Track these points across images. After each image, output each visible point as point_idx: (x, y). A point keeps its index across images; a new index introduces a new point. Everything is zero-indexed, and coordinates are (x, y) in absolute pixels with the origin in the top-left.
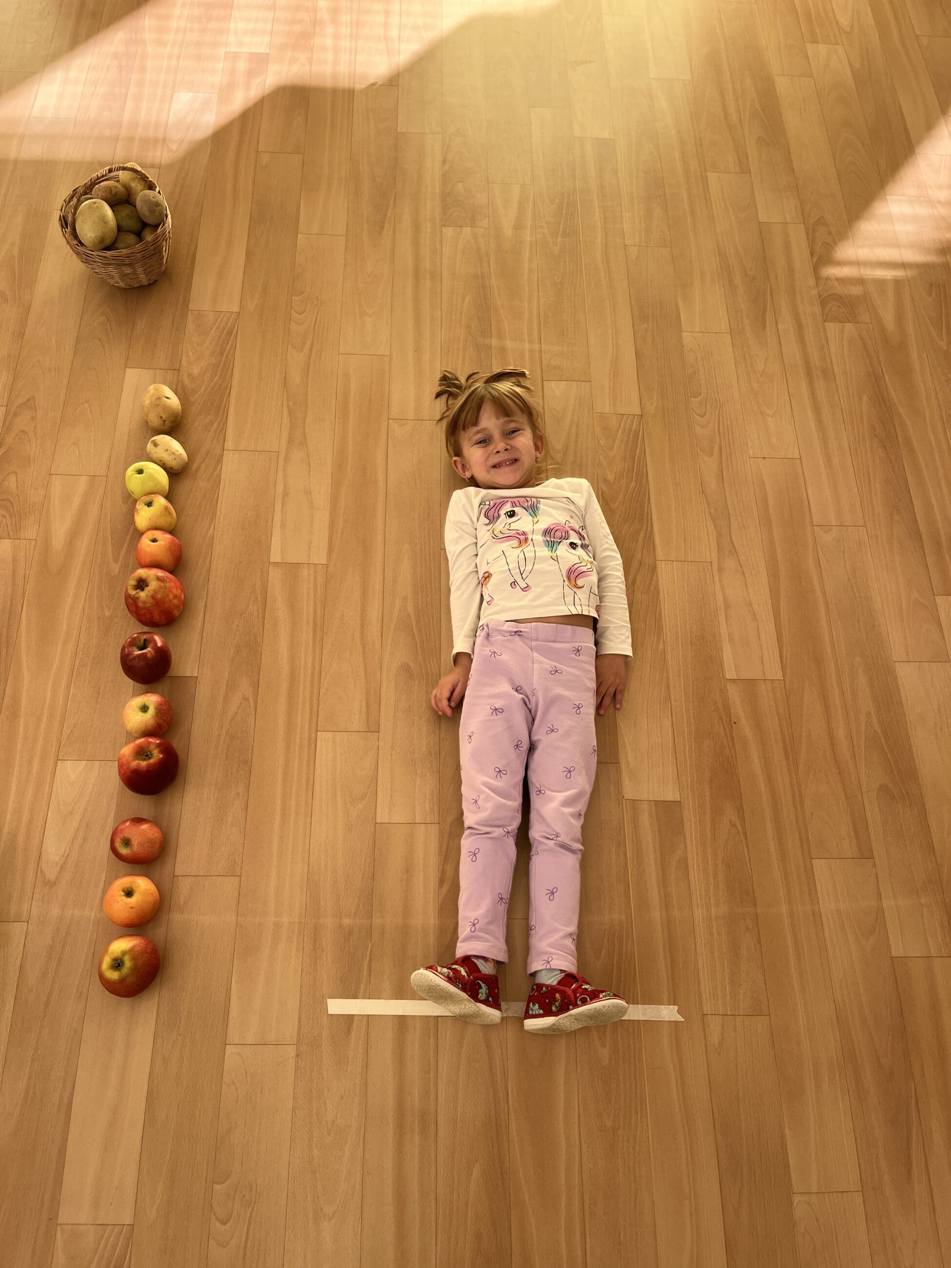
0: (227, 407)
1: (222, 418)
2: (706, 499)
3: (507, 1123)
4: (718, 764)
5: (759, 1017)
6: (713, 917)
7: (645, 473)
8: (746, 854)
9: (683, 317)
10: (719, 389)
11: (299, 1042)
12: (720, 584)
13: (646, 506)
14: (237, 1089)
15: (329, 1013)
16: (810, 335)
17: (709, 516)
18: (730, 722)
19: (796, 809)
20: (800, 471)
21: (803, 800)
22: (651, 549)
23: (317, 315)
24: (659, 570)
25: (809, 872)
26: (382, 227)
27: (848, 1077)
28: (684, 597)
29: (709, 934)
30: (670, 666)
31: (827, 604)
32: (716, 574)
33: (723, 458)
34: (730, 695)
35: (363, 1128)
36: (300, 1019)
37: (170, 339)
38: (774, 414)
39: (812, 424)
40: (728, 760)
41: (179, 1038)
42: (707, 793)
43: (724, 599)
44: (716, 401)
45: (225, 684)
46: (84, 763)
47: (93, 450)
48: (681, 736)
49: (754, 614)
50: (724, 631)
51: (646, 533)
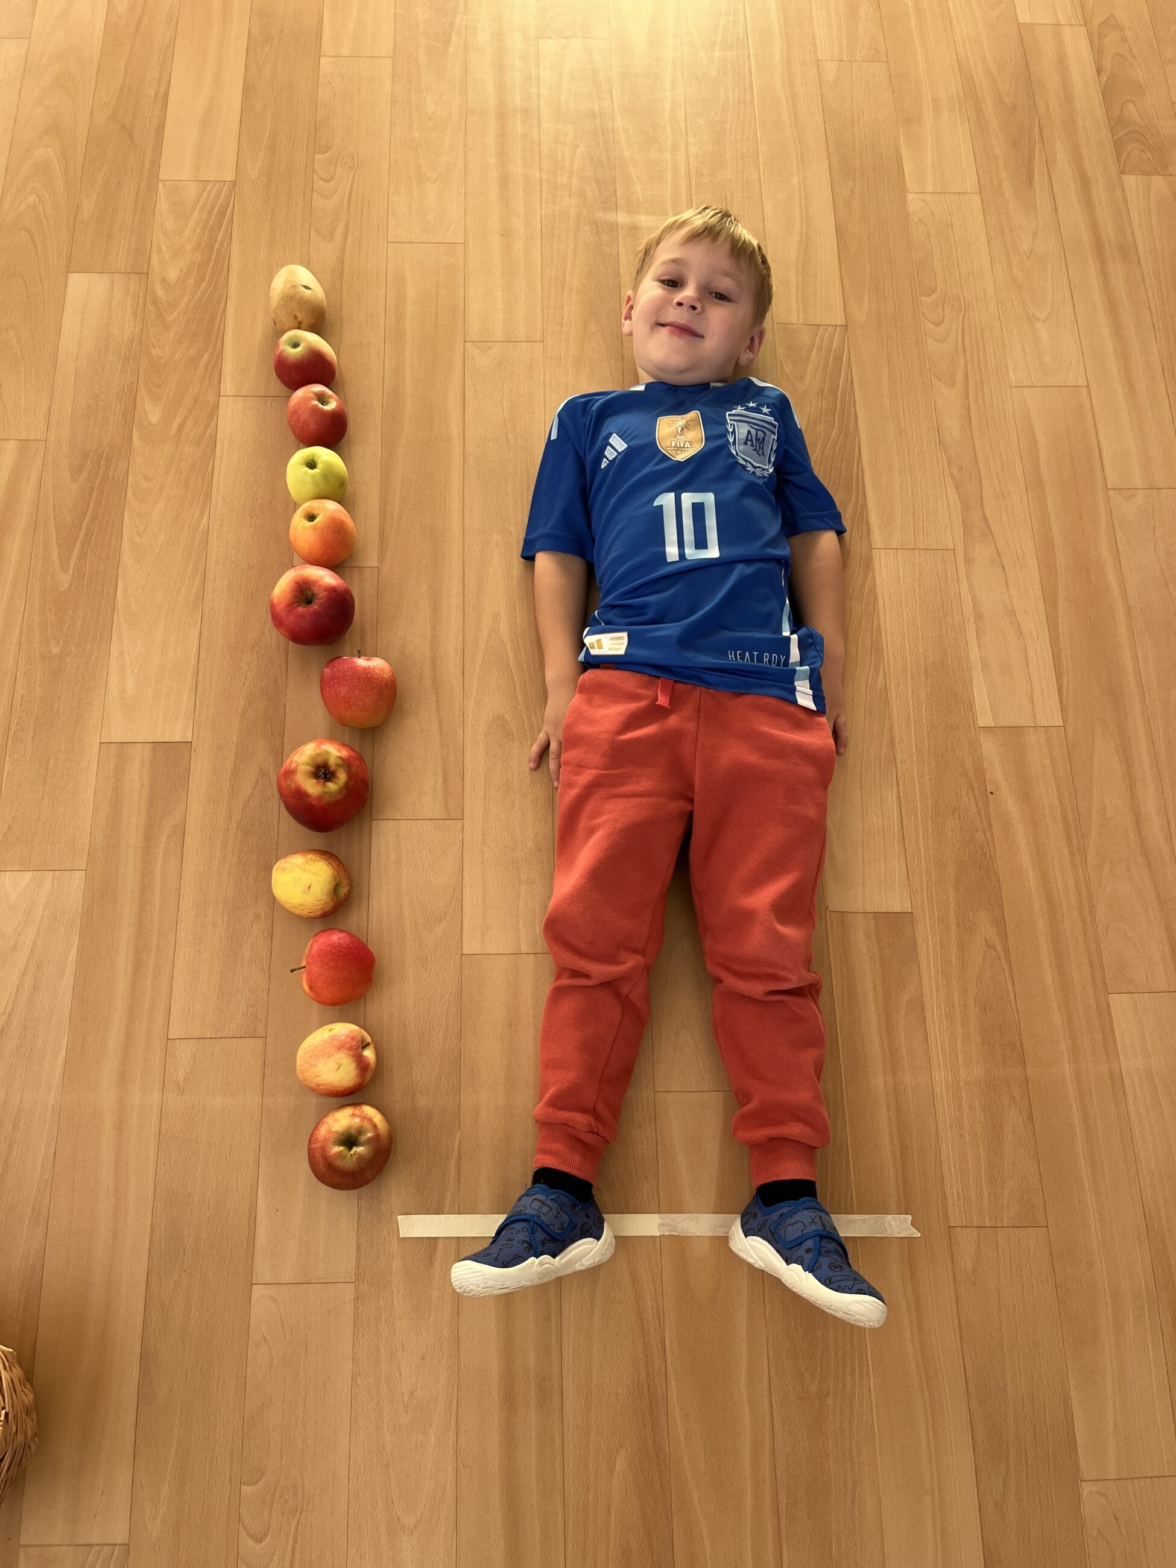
0: (222, 330)
1: (215, 346)
2: (945, 453)
3: (665, 1390)
4: (967, 855)
5: (1032, 1229)
6: (962, 1084)
7: (852, 414)
8: (1010, 989)
9: (907, 168)
10: (963, 282)
11: (359, 1278)
12: (968, 583)
13: (855, 466)
14: (270, 1349)
15: (401, 1236)
16: (1100, 193)
17: (950, 478)
18: (985, 793)
19: (1083, 920)
20: (1087, 405)
21: (1094, 906)
22: (865, 533)
23: (353, 181)
24: (876, 564)
25: (1105, 1012)
26: (447, 42)
27: (1162, 1314)
28: (914, 605)
29: (957, 1109)
30: (894, 710)
31: (1128, 610)
32: (962, 567)
33: (970, 390)
34: (984, 753)
35: (455, 1401)
36: (359, 1245)
37: (132, 225)
38: (1048, 317)
39: (1105, 332)
40: (982, 849)
41: (184, 1276)
42: (951, 899)
43: (974, 605)
44: (960, 301)
45: (232, 752)
46: (29, 875)
47: (24, 401)
48: (913, 816)
49: (1019, 627)
50: (975, 655)
51: (857, 506)
